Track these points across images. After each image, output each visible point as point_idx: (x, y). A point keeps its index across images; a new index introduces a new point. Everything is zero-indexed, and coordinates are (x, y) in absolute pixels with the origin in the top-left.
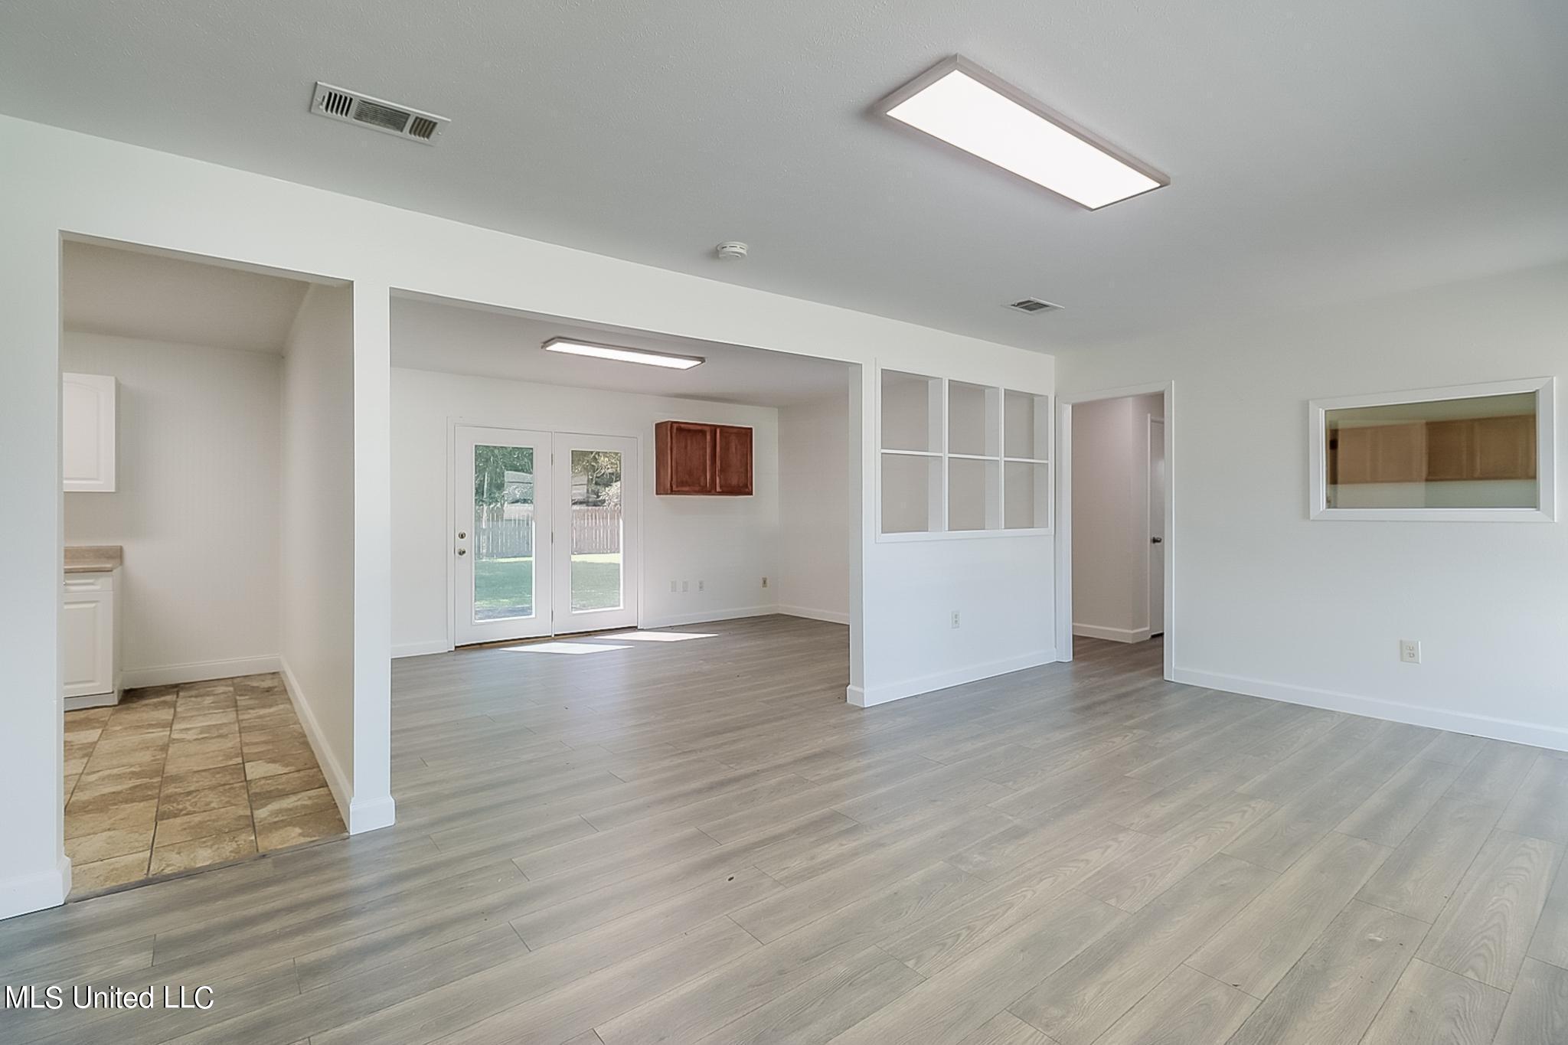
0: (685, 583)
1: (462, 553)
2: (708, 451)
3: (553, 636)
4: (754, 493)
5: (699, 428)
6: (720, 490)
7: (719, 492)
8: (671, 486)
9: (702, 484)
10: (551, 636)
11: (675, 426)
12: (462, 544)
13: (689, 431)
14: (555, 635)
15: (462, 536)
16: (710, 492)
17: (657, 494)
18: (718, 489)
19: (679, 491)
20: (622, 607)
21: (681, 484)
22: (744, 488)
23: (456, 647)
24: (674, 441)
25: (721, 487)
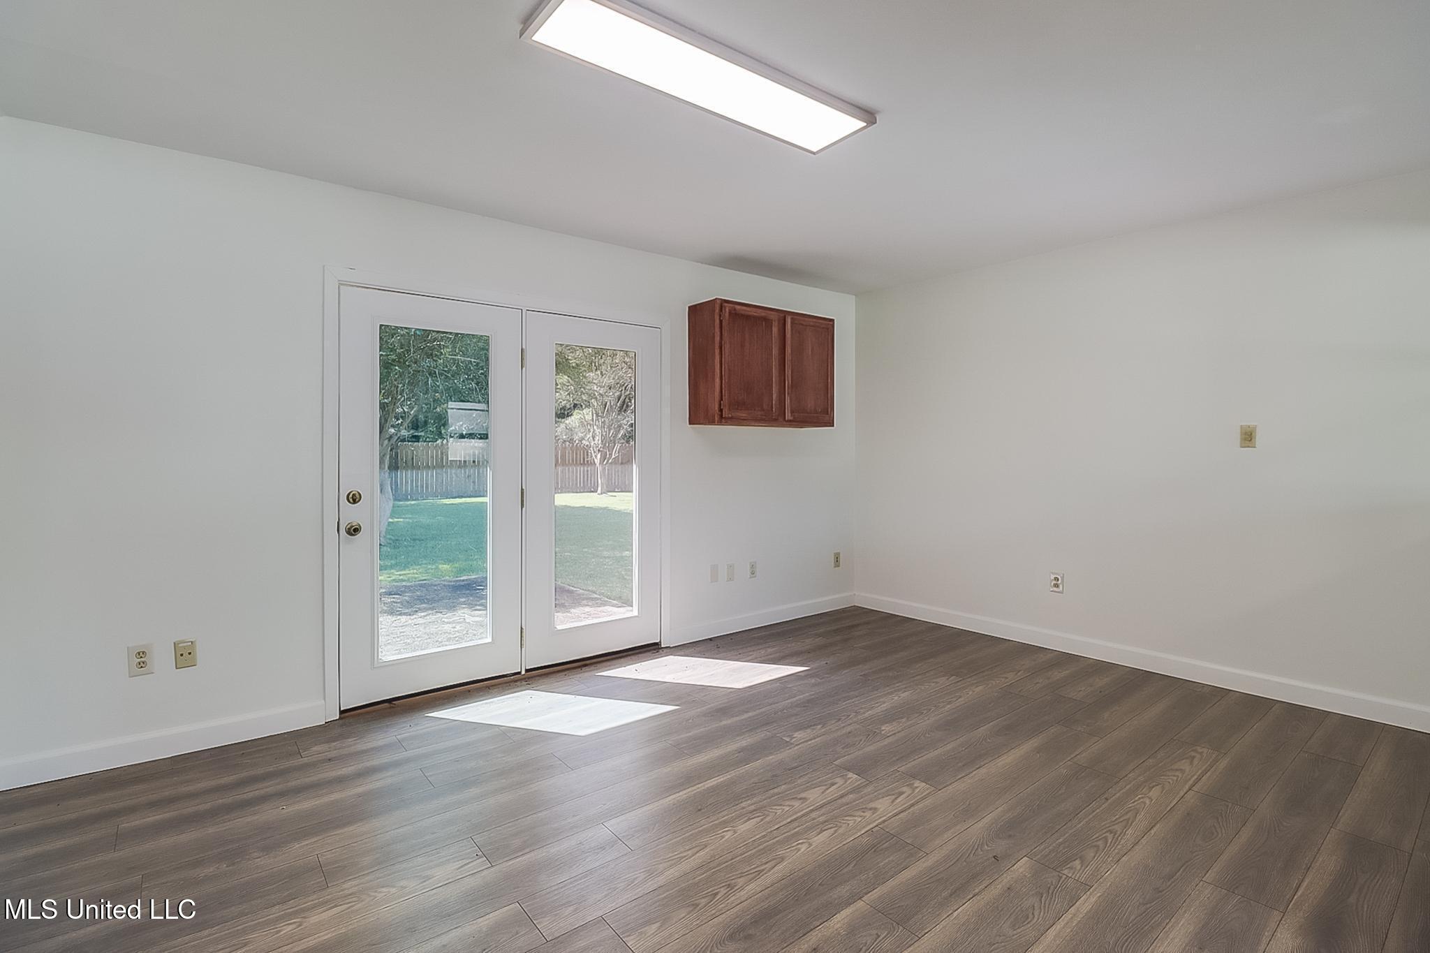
0: (731, 567)
1: (354, 531)
2: (775, 351)
3: (523, 672)
4: (835, 425)
5: (763, 314)
6: (791, 418)
7: (790, 421)
8: (721, 410)
9: (765, 407)
10: (519, 673)
11: (728, 307)
12: (352, 514)
13: (748, 317)
14: (527, 671)
15: (354, 499)
16: (776, 420)
17: (690, 424)
18: (788, 416)
19: (732, 418)
20: (635, 612)
21: (737, 405)
22: (821, 415)
23: (342, 712)
24: (725, 334)
25: (792, 412)
